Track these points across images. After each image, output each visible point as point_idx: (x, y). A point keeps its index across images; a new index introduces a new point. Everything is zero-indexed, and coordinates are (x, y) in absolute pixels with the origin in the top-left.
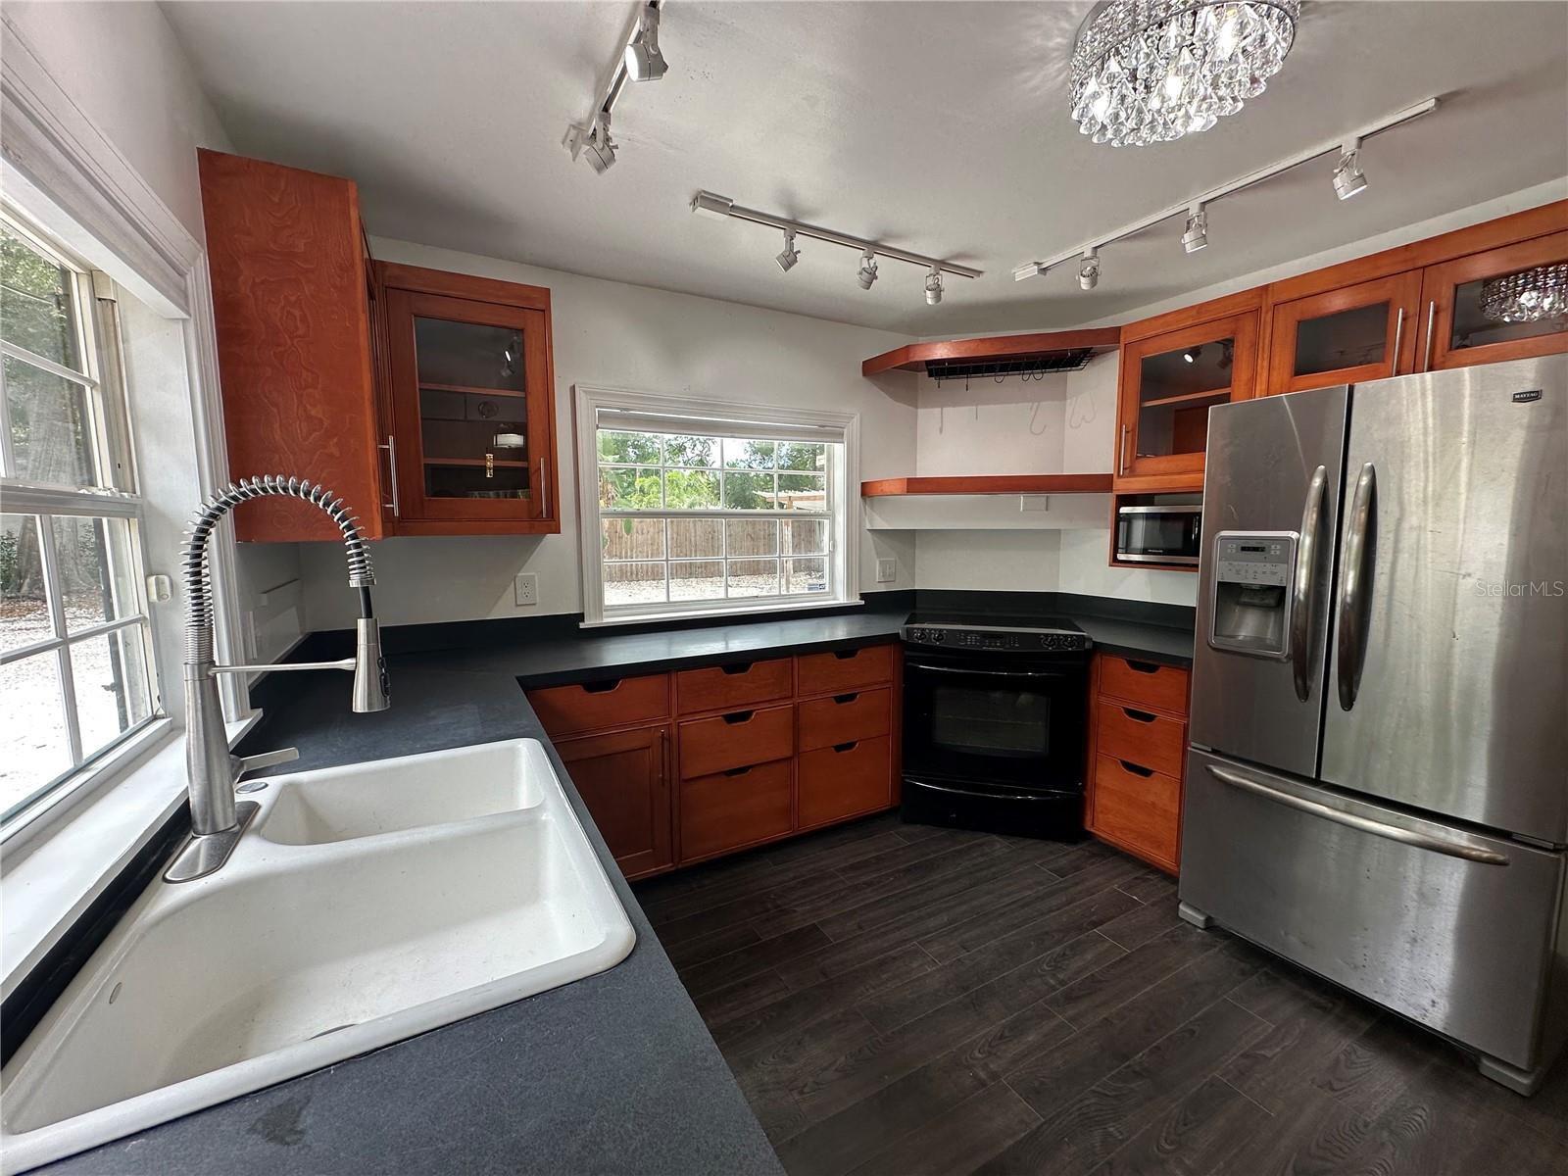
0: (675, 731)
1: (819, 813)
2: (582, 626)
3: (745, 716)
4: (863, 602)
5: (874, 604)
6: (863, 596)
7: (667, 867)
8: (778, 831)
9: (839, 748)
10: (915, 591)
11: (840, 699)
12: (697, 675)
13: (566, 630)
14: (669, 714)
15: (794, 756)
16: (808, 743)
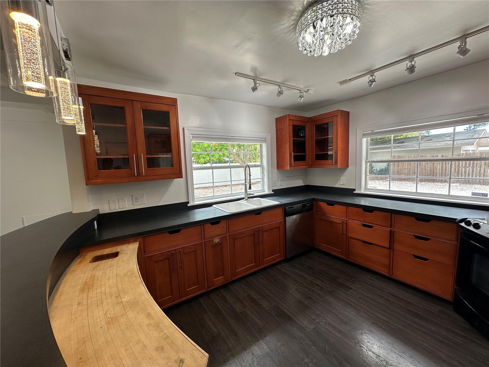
0: (347, 222)
2: (354, 192)
3: (370, 227)
7: (344, 258)
8: (382, 271)
9: (416, 257)
11: (417, 237)
12: (355, 209)
14: (347, 217)
15: (391, 248)
16: (397, 247)
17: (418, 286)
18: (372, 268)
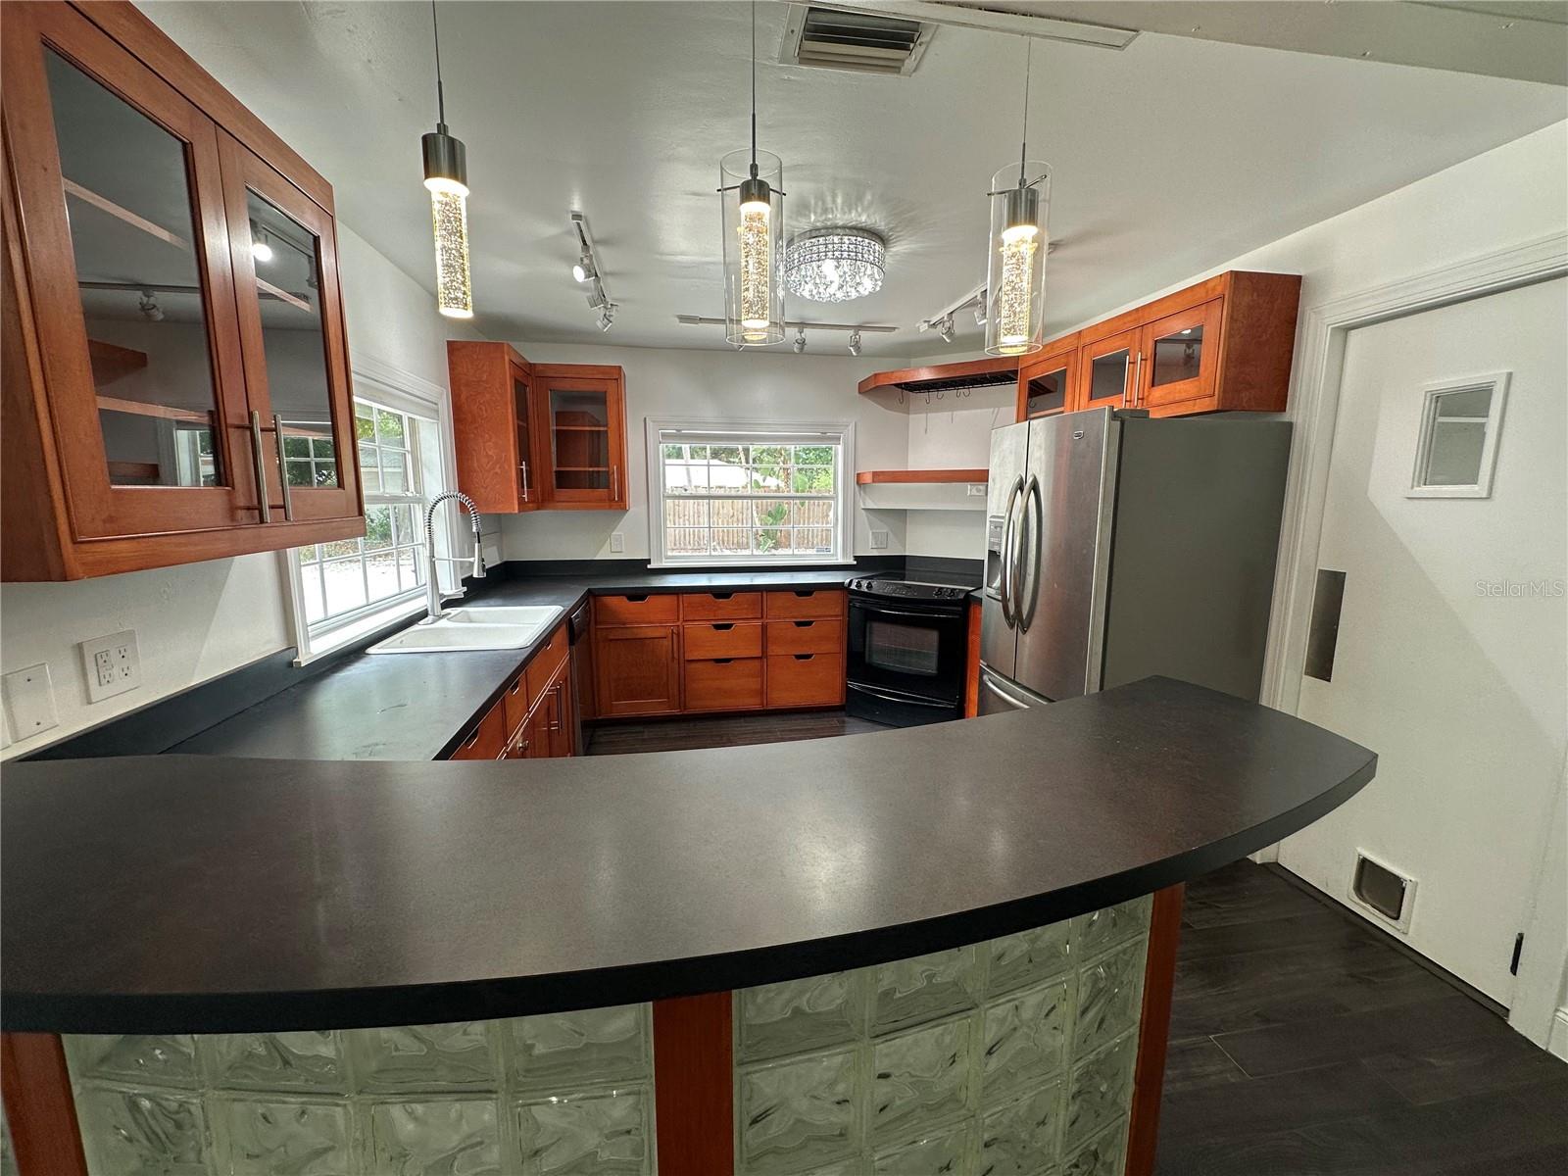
0: (681, 630)
1: (782, 698)
2: (649, 566)
3: (728, 627)
4: (855, 563)
5: (863, 563)
6: (856, 558)
7: (676, 712)
8: (752, 703)
9: (799, 657)
10: (905, 556)
11: (799, 624)
12: (696, 597)
13: (639, 567)
14: (678, 620)
15: (763, 657)
16: (774, 650)
17: (804, 703)
18: (727, 709)
